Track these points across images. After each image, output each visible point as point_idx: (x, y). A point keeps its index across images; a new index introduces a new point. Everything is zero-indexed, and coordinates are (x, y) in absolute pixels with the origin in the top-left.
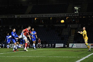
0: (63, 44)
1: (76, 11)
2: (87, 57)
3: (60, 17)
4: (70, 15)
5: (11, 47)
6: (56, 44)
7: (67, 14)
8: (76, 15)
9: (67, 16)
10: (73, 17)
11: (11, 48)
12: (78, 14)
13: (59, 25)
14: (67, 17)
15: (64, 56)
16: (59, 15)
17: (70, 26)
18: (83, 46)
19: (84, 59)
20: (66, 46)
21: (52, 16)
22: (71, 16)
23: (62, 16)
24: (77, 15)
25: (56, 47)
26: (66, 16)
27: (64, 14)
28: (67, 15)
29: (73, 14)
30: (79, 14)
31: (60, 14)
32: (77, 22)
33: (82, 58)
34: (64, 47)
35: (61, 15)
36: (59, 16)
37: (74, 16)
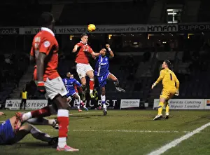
0: (139, 100)
1: (172, 20)
2: (198, 131)
3: (133, 33)
4: (156, 29)
5: (10, 108)
6: (122, 100)
7: (150, 27)
8: (170, 29)
9: (150, 31)
10: (163, 33)
11: (8, 109)
12: (177, 26)
13: (129, 54)
14: (150, 33)
15: (141, 129)
16: (128, 29)
17: (157, 56)
18: (187, 105)
19: (190, 137)
20: (146, 105)
21: (112, 30)
22: (160, 30)
23: (137, 31)
24: (174, 30)
25: (122, 106)
26: (146, 31)
27: (141, 26)
28: (149, 29)
29: (163, 26)
30: (179, 26)
31: (131, 27)
32: (172, 46)
33: (185, 134)
34: (142, 107)
35: (135, 29)
36: (130, 31)
37: (166, 30)
